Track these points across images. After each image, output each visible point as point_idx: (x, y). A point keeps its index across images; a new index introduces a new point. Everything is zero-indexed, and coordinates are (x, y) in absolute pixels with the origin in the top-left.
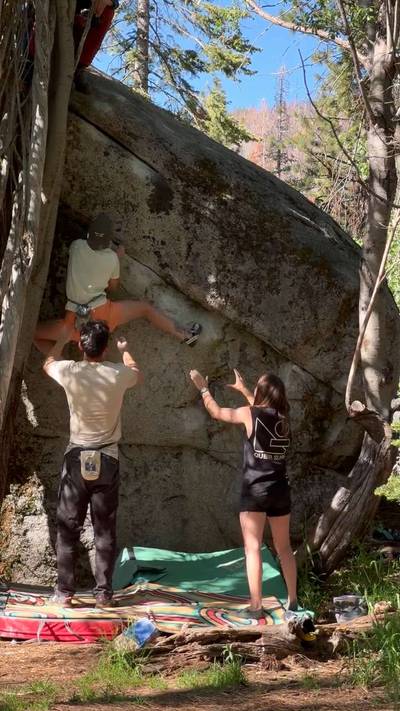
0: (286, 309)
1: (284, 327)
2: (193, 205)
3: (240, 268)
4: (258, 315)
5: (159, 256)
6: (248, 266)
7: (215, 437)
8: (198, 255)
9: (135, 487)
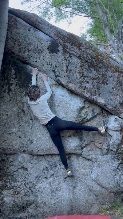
0: (111, 91)
1: (111, 99)
2: (68, 50)
3: (90, 75)
4: (99, 95)
5: (55, 72)
6: (93, 74)
7: (84, 149)
8: (71, 70)
9: (51, 174)
